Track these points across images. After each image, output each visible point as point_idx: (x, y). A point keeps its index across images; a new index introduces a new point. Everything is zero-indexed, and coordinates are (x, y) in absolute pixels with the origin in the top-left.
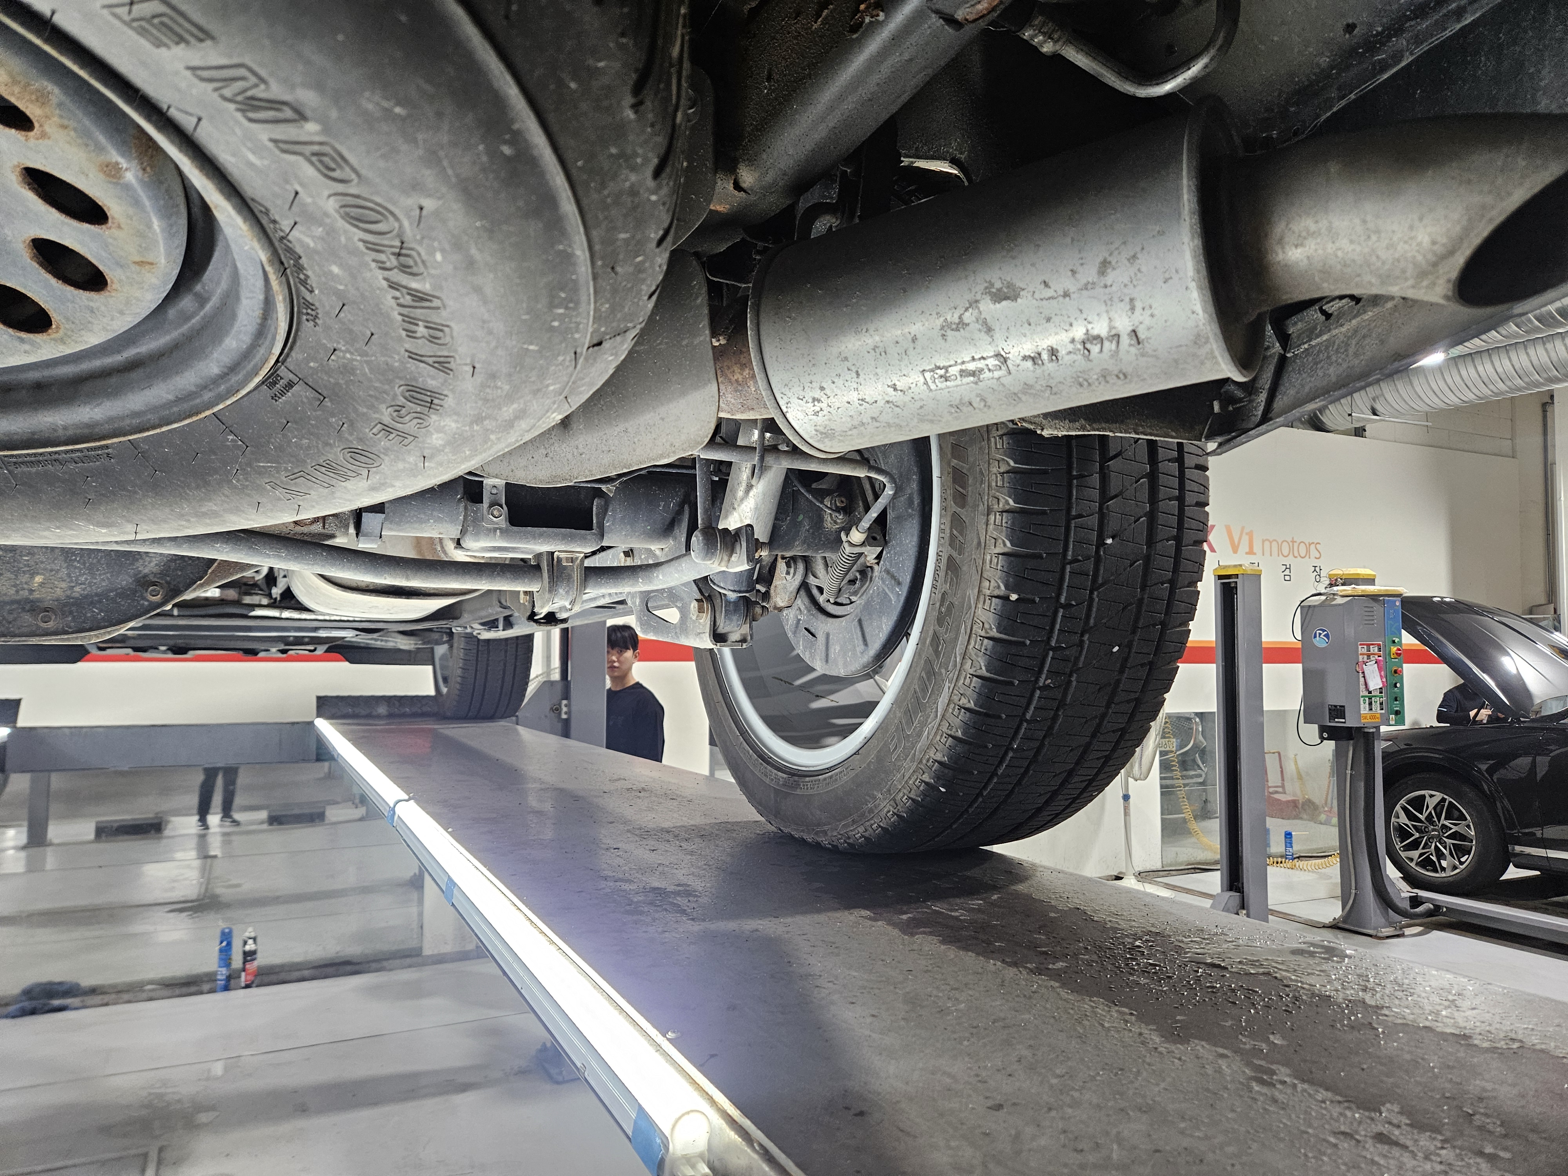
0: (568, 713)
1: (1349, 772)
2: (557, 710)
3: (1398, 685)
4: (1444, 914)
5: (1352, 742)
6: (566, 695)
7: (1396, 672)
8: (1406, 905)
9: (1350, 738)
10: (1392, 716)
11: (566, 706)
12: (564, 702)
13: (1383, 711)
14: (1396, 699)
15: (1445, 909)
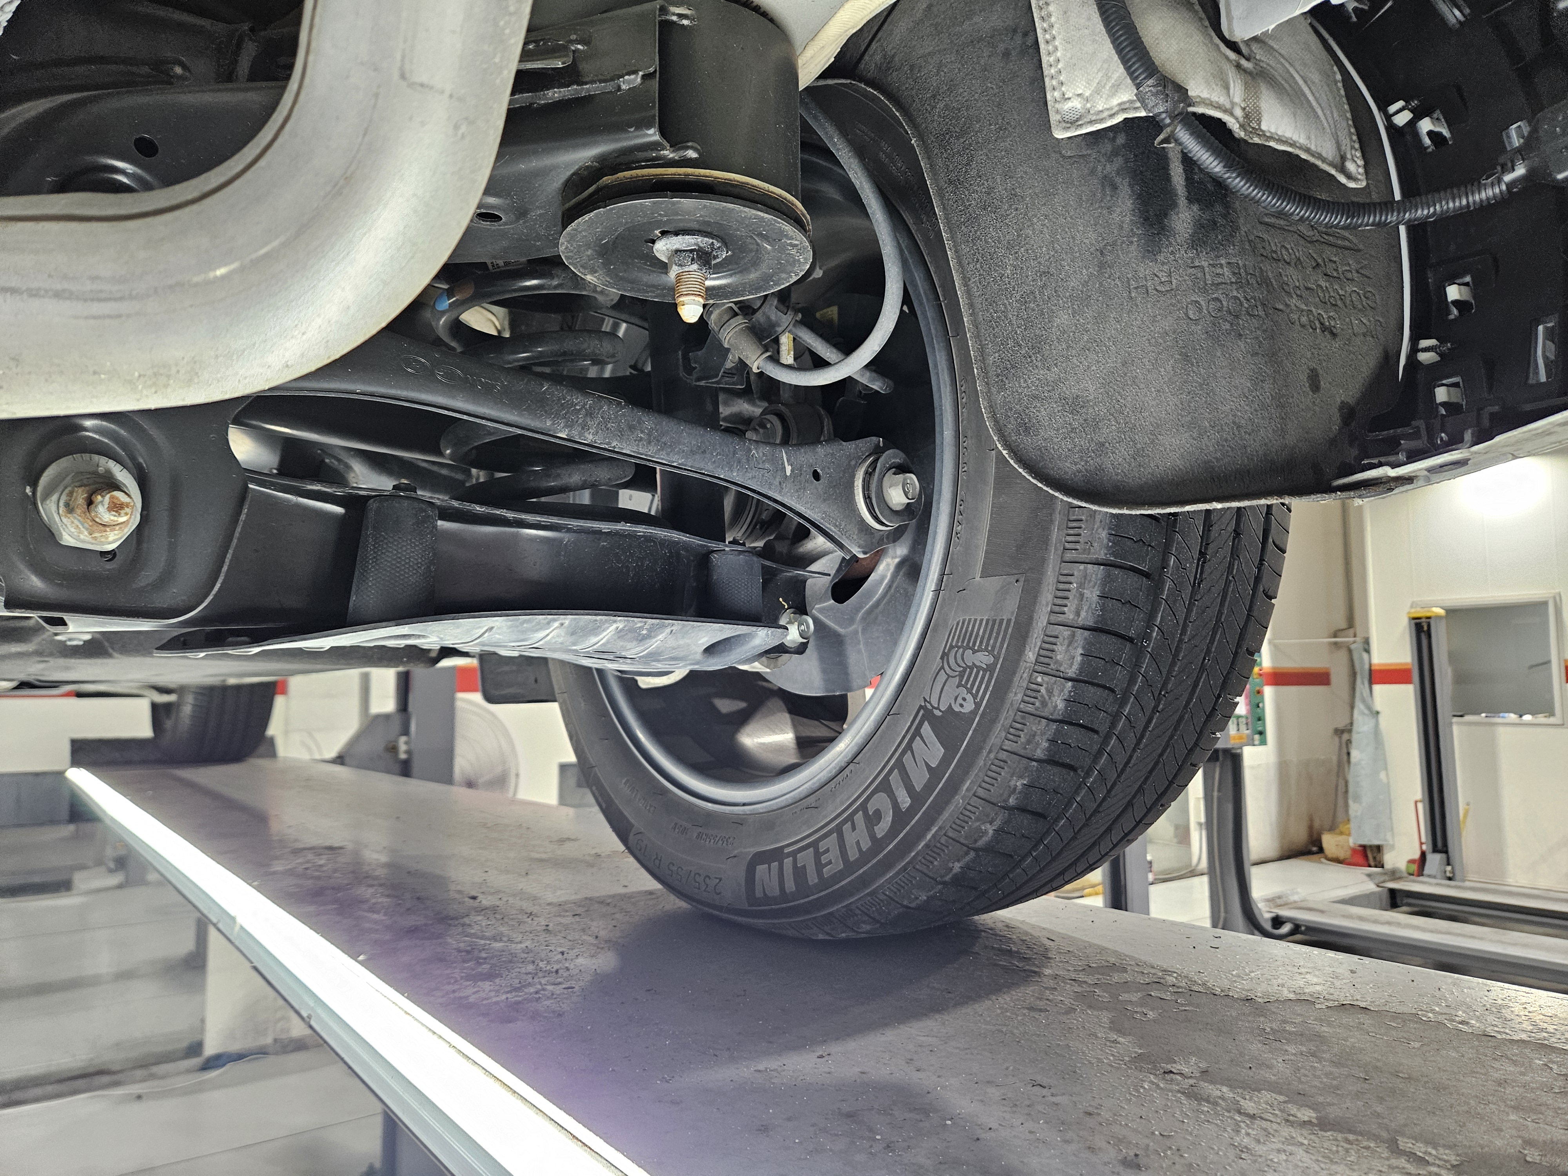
0: (408, 752)
1: (1216, 794)
2: (393, 749)
3: (1261, 705)
4: (1302, 933)
5: (1218, 764)
6: (406, 732)
7: (1259, 692)
8: (1268, 926)
9: (1217, 759)
10: (1257, 737)
11: (406, 743)
12: (403, 739)
13: (1248, 732)
14: (1259, 719)
15: (1303, 928)
